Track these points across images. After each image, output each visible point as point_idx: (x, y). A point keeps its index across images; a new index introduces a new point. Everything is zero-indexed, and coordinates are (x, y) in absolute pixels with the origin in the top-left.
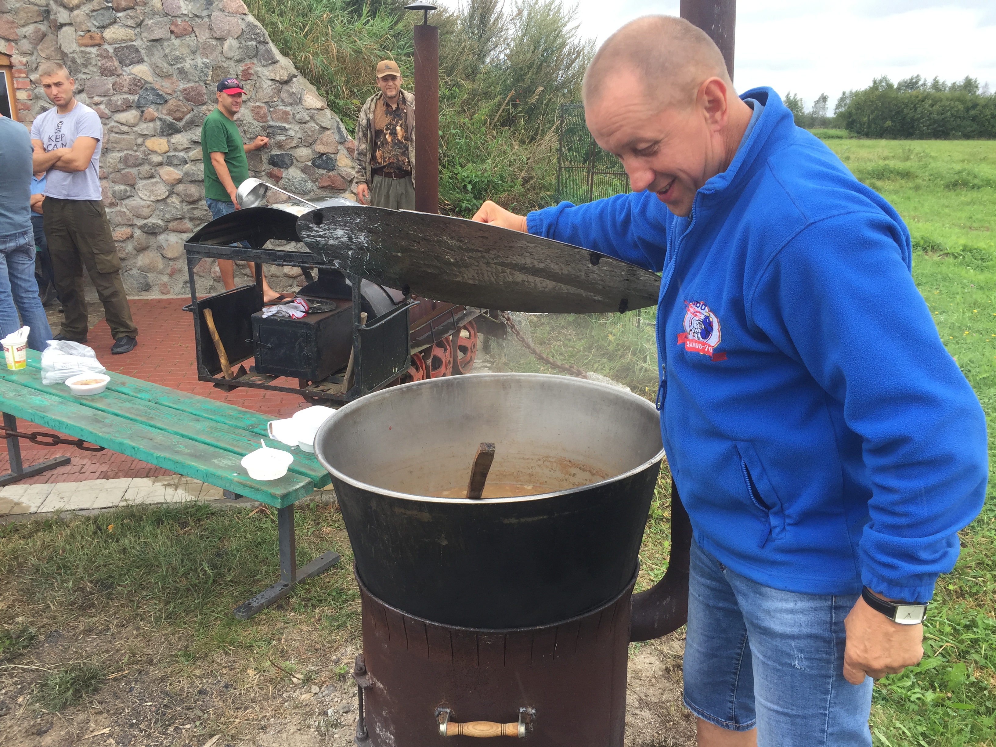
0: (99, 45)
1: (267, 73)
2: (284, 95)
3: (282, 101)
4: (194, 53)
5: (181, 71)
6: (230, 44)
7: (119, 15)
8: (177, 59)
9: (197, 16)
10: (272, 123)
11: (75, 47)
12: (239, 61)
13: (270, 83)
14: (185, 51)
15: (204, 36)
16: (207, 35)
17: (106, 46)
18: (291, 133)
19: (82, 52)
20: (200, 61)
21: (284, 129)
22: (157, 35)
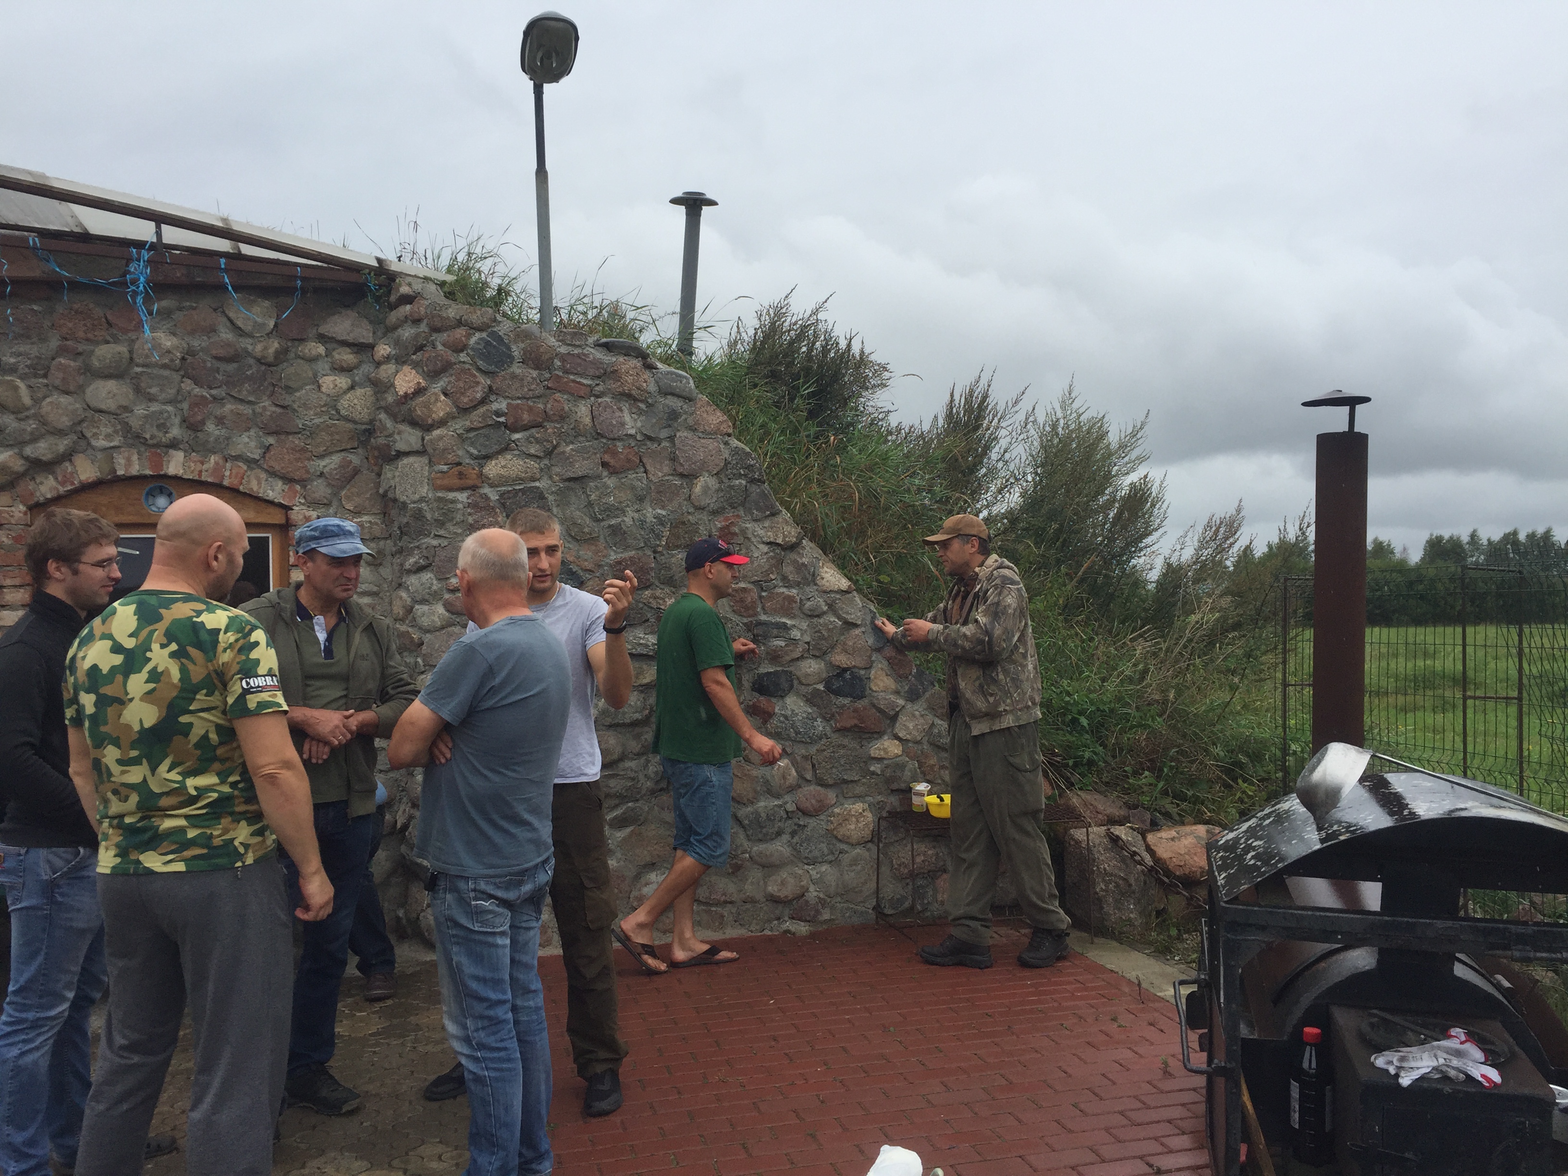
0: (474, 488)
1: (761, 532)
2: (788, 569)
3: (784, 578)
4: (641, 499)
5: (615, 530)
6: (704, 482)
7: (516, 436)
8: (611, 511)
9: (650, 438)
10: (763, 618)
11: (424, 490)
12: (715, 513)
13: (765, 548)
14: (625, 496)
15: (659, 471)
16: (666, 469)
17: (486, 490)
18: (796, 634)
19: (440, 499)
20: (650, 513)
21: (785, 627)
22: (581, 467)
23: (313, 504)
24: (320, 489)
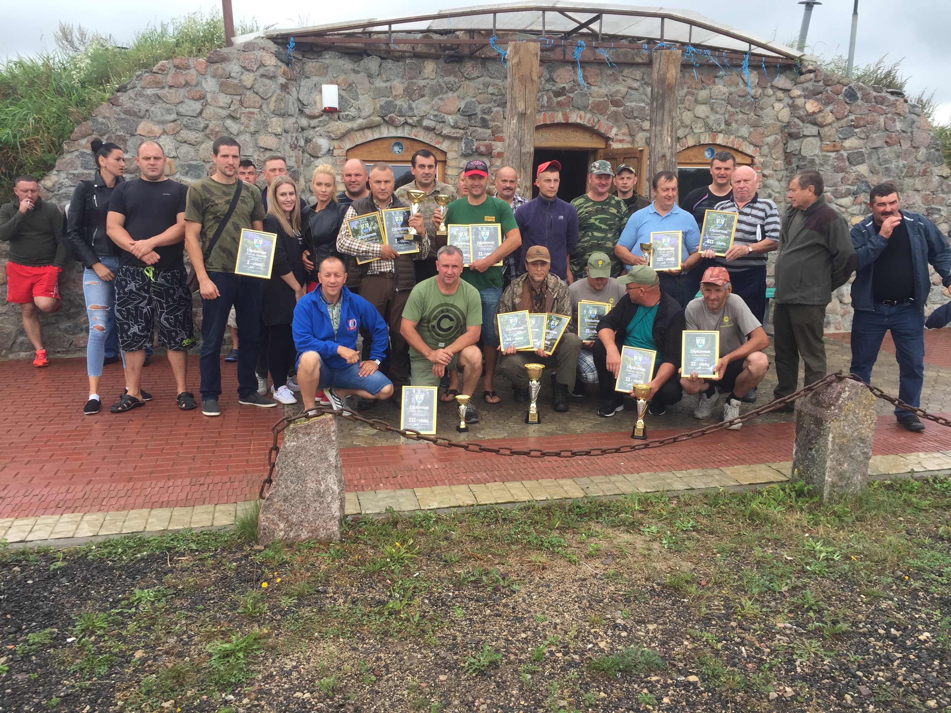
0: (837, 151)
1: (937, 171)
2: (944, 187)
3: (942, 190)
4: (898, 157)
5: (887, 169)
6: (923, 151)
7: (856, 130)
8: (887, 161)
9: (903, 132)
10: (933, 206)
11: (817, 152)
12: (923, 163)
13: (937, 178)
14: (892, 155)
15: (906, 145)
16: (909, 145)
17: (842, 152)
18: (942, 213)
19: (824, 156)
20: (901, 162)
21: (939, 210)
22: (878, 143)
23: (762, 156)
24: (765, 149)
